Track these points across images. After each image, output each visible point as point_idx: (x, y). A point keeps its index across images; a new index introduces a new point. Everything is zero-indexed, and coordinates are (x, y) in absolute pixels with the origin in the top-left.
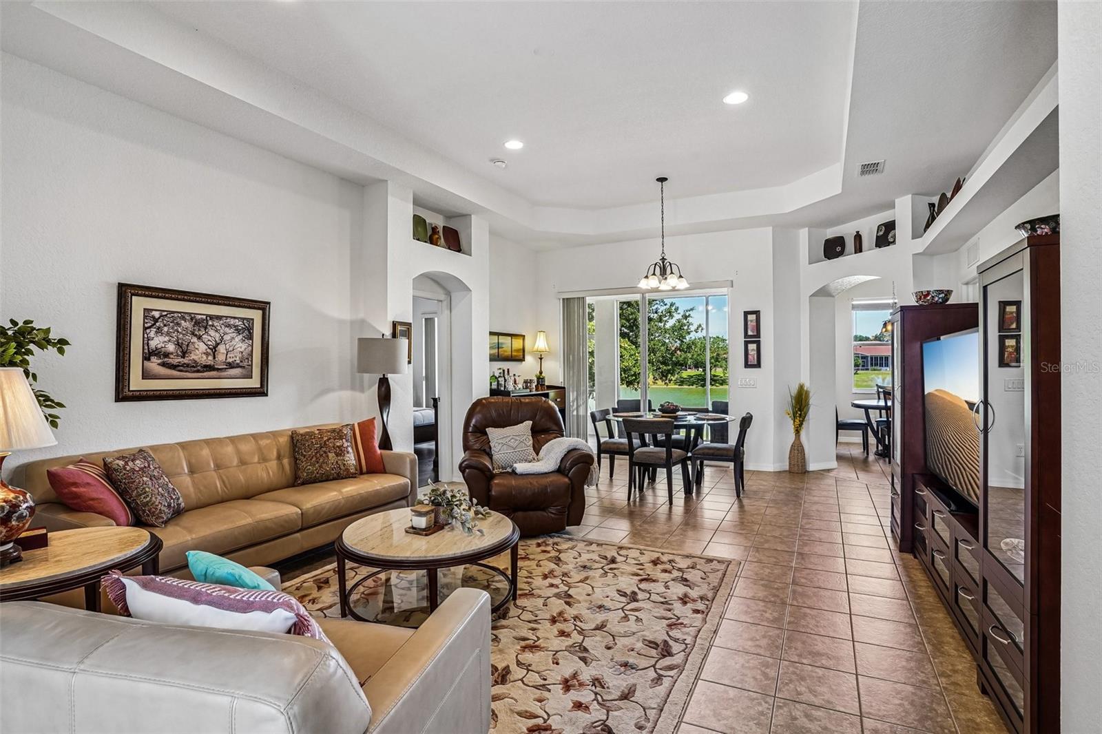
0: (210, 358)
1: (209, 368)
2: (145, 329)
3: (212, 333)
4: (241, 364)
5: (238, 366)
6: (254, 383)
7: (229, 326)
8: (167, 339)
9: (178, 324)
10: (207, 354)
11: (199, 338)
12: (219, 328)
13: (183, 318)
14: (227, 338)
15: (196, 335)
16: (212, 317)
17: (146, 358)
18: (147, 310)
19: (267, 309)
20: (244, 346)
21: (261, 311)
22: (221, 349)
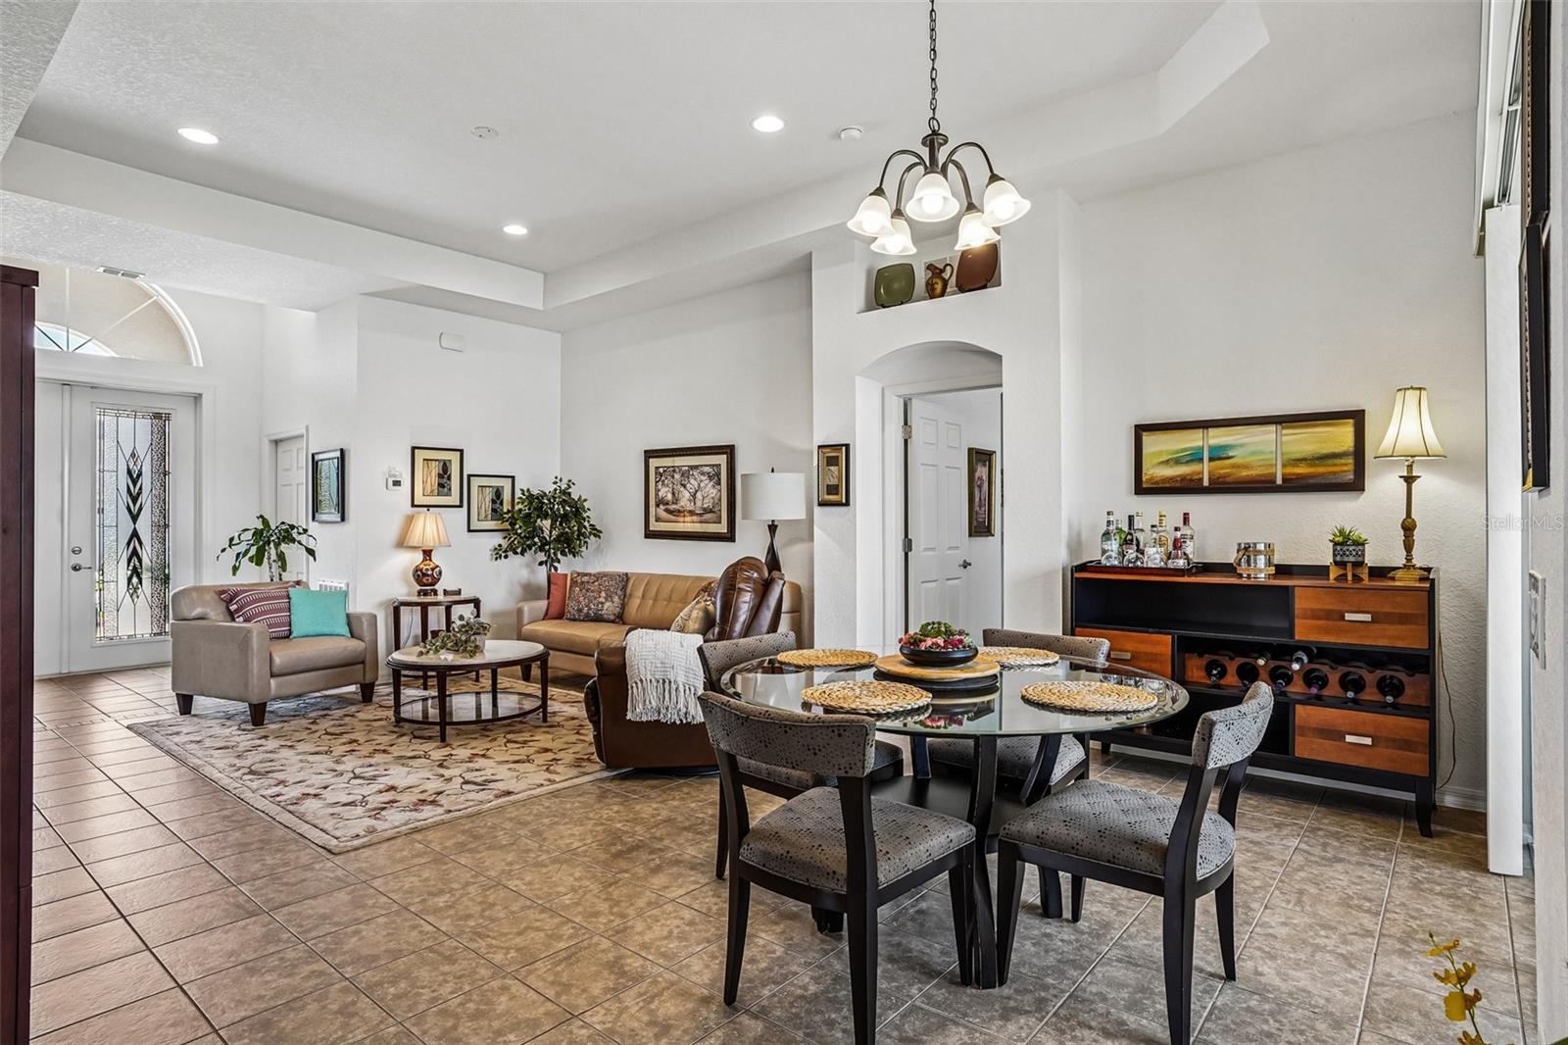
0: (692, 504)
1: (691, 513)
2: (657, 482)
3: (692, 481)
4: (713, 509)
5: (711, 511)
6: (723, 528)
7: (703, 474)
8: (667, 489)
9: (672, 476)
10: (690, 500)
11: (684, 486)
12: (696, 476)
13: (675, 471)
14: (702, 485)
15: (682, 485)
16: (691, 467)
17: (658, 505)
18: (657, 468)
19: (729, 451)
20: (715, 491)
21: (725, 456)
22: (699, 495)
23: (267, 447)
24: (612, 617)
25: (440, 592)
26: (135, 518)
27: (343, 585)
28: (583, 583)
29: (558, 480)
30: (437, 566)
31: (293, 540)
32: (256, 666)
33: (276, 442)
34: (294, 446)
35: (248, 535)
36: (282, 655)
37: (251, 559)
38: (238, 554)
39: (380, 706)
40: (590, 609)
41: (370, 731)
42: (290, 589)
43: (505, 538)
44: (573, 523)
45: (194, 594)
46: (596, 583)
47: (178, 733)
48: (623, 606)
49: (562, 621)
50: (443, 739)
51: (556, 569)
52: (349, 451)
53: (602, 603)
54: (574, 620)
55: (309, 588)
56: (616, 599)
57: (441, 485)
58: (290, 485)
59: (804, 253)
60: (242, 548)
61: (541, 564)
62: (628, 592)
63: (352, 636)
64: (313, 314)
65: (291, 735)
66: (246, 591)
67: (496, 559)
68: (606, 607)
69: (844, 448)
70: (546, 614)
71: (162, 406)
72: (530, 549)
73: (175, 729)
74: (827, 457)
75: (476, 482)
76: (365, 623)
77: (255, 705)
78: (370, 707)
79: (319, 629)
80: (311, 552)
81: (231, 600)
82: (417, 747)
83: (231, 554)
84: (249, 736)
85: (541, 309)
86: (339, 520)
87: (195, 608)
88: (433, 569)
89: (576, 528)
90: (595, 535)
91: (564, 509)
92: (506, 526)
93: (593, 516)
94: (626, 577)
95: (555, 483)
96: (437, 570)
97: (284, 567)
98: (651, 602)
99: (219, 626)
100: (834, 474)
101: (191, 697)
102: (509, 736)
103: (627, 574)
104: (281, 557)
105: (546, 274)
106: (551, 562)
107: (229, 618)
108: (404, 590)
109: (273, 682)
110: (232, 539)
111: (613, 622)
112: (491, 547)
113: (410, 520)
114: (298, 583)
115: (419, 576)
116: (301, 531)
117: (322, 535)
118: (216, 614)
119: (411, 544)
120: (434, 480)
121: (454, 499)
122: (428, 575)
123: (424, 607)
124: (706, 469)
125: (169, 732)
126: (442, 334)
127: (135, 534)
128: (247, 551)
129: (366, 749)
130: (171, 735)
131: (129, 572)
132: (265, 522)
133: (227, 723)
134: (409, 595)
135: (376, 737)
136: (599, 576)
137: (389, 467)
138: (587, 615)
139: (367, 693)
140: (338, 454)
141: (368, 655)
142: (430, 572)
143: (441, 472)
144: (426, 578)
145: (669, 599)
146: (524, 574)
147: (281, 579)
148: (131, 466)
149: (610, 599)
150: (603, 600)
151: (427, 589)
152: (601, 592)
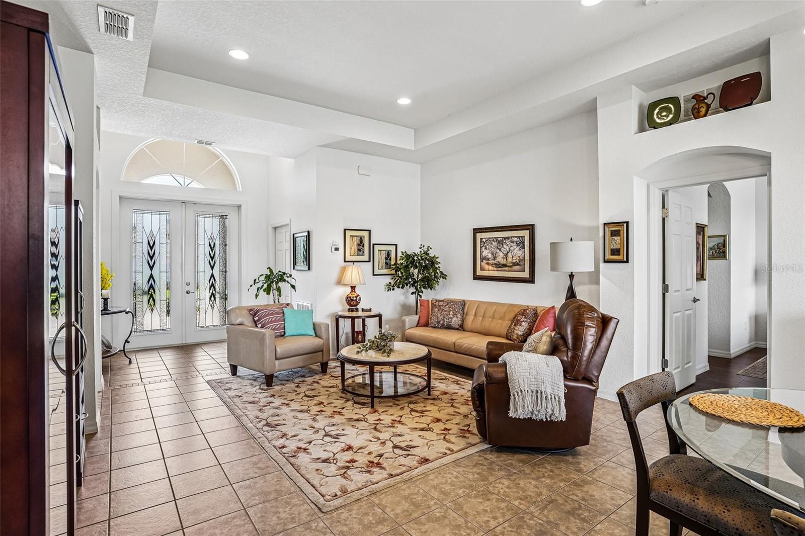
0: (505, 260)
1: (505, 265)
2: (481, 247)
3: (505, 246)
4: (519, 263)
5: (518, 264)
6: (526, 275)
7: (513, 242)
8: (488, 251)
9: (492, 244)
10: (503, 258)
11: (500, 250)
12: (508, 244)
13: (493, 241)
14: (512, 249)
15: (498, 249)
16: (505, 238)
17: (482, 261)
18: (481, 239)
19: (531, 228)
20: (520, 253)
21: (528, 231)
22: (510, 255)
23: (271, 231)
24: (457, 327)
25: (360, 310)
26: (212, 268)
27: (309, 305)
28: (439, 306)
29: (422, 246)
30: (358, 295)
31: (285, 281)
32: (268, 354)
33: (275, 228)
34: (283, 230)
35: (263, 278)
36: (283, 347)
37: (264, 291)
38: (258, 288)
39: (332, 376)
40: (444, 321)
41: (329, 396)
42: (284, 308)
43: (392, 279)
44: (431, 271)
45: (237, 311)
46: (447, 306)
47: (230, 389)
48: (463, 320)
49: (426, 328)
50: (372, 407)
51: (421, 296)
52: (312, 232)
53: (451, 318)
54: (435, 327)
55: (293, 308)
56: (459, 316)
57: (359, 250)
58: (282, 250)
59: (594, 97)
60: (260, 285)
61: (412, 293)
62: (465, 312)
63: (316, 336)
64: (294, 160)
65: (287, 395)
66: (262, 310)
67: (388, 290)
68: (453, 321)
69: (625, 224)
70: (418, 323)
71: (223, 211)
72: (407, 285)
73: (229, 385)
74: (611, 230)
75: (377, 248)
76: (323, 329)
77: (268, 376)
78: (325, 377)
79: (299, 332)
80: (293, 287)
81: (255, 315)
82: (357, 411)
83: (255, 288)
84: (266, 394)
85: (413, 149)
86: (307, 269)
87: (238, 319)
88: (356, 297)
89: (433, 274)
90: (443, 278)
91: (425, 263)
92: (393, 272)
93: (442, 267)
94: (464, 303)
95: (420, 248)
96: (358, 297)
97: (280, 295)
98: (481, 318)
99: (250, 330)
100: (616, 243)
101: (237, 366)
102: (412, 406)
103: (464, 301)
104: (279, 290)
105: (415, 130)
106: (418, 292)
107: (254, 325)
108: (341, 308)
109: (277, 362)
110: (255, 280)
111: (457, 329)
112: (385, 284)
113: (343, 270)
114: (288, 305)
115: (349, 300)
116: (288, 275)
117: (299, 277)
118: (248, 321)
119: (344, 283)
120: (356, 247)
121: (366, 258)
122: (354, 300)
123: (353, 319)
124: (515, 239)
125: (226, 388)
126: (359, 166)
127: (212, 276)
128: (263, 286)
129: (329, 410)
130: (227, 390)
131: (210, 294)
132: (271, 271)
133: (254, 384)
134: (343, 311)
135: (333, 401)
136: (449, 302)
137: (333, 241)
138: (443, 325)
139: (324, 368)
140: (306, 234)
141: (324, 347)
142: (355, 299)
143: (359, 243)
144: (352, 302)
145: (493, 317)
146: (402, 299)
147: (279, 302)
148: (211, 241)
149: (455, 316)
150: (451, 316)
151: (353, 308)
152: (450, 312)
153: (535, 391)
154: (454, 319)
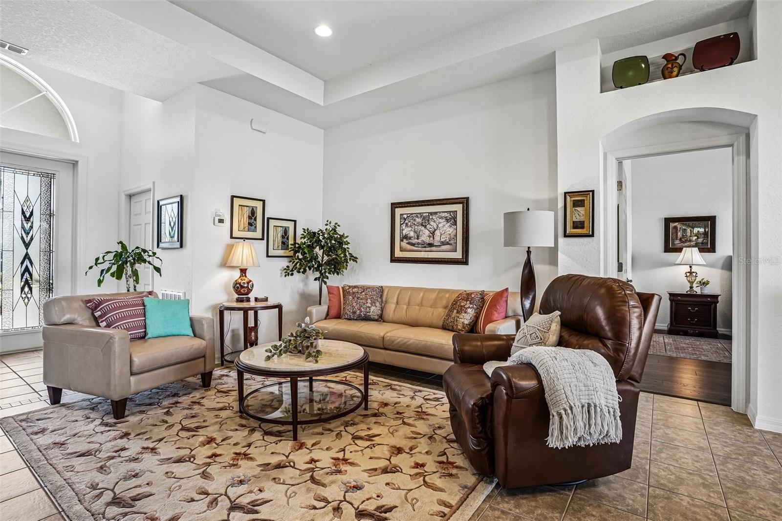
0: (432, 239)
1: (431, 245)
2: (401, 224)
3: (432, 223)
4: (450, 242)
5: (448, 244)
6: (458, 255)
7: (441, 218)
8: (410, 229)
9: (415, 220)
10: (429, 237)
11: (425, 227)
12: (436, 220)
13: (417, 217)
14: (440, 225)
15: (423, 226)
16: (431, 214)
17: (402, 240)
18: (401, 215)
19: (465, 202)
20: (451, 230)
21: (461, 205)
22: (437, 233)
23: (123, 198)
24: (376, 317)
25: (252, 299)
26: (27, 245)
27: (181, 294)
28: (354, 293)
29: (328, 223)
30: (250, 281)
31: (145, 261)
32: (119, 367)
33: (130, 196)
34: (142, 198)
35: (110, 257)
36: (142, 355)
37: (112, 275)
38: (102, 271)
39: (219, 391)
40: (361, 311)
41: (221, 424)
42: (144, 298)
43: (290, 262)
44: (340, 252)
45: (64, 303)
46: (363, 293)
47: (43, 431)
48: (382, 309)
49: (340, 320)
50: (295, 438)
51: (325, 283)
52: (187, 196)
53: (369, 307)
54: (350, 319)
55: (158, 298)
56: (378, 304)
57: (250, 224)
58: (141, 224)
59: (551, 52)
60: (106, 266)
61: (316, 279)
62: (384, 299)
63: (195, 336)
64: (161, 103)
65: (151, 431)
66: (111, 300)
67: (285, 276)
68: (372, 310)
69: (591, 193)
70: (328, 314)
71: (49, 168)
72: (310, 269)
73: (42, 424)
74: (574, 200)
75: (272, 223)
76: (205, 326)
77: (116, 402)
78: (209, 393)
79: (169, 331)
80: (158, 270)
81: (96, 308)
82: (272, 448)
83: (97, 270)
84: (113, 434)
85: (323, 105)
86: (179, 246)
87: (64, 315)
88: (248, 283)
89: (342, 255)
90: (353, 260)
91: (331, 243)
92: (292, 253)
93: (352, 249)
94: (381, 290)
95: (327, 225)
96: (251, 283)
97: (137, 281)
98: (405, 307)
99: (84, 332)
100: (580, 214)
101: (61, 389)
102: (351, 429)
103: (382, 287)
104: (135, 273)
105: (325, 81)
106: (322, 279)
107: (94, 324)
108: (226, 298)
109: (132, 379)
110: (97, 259)
111: (377, 320)
112: (281, 268)
113: (230, 248)
114: (150, 293)
115: (238, 287)
116: (151, 253)
117: (166, 258)
118: (82, 319)
119: (231, 265)
120: (245, 220)
121: (258, 234)
122: (244, 287)
123: (246, 311)
124: (443, 215)
125: (36, 429)
126: (252, 119)
127: (27, 256)
128: (109, 269)
129: (227, 452)
130: (36, 433)
131: (23, 283)
132: (124, 247)
133: (92, 416)
134: (228, 301)
135: (230, 433)
136: (364, 289)
137: (216, 209)
138: (359, 316)
139: (206, 380)
140: (178, 199)
141: (208, 350)
142: (246, 285)
143: (250, 215)
144: (242, 290)
145: (421, 305)
146: (301, 286)
147: (135, 290)
148: (25, 209)
149: (374, 304)
150: (369, 305)
151: (243, 298)
152: (367, 299)
153: (586, 405)
154: (373, 308)
